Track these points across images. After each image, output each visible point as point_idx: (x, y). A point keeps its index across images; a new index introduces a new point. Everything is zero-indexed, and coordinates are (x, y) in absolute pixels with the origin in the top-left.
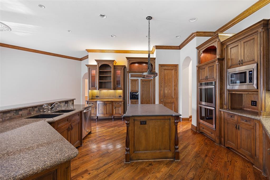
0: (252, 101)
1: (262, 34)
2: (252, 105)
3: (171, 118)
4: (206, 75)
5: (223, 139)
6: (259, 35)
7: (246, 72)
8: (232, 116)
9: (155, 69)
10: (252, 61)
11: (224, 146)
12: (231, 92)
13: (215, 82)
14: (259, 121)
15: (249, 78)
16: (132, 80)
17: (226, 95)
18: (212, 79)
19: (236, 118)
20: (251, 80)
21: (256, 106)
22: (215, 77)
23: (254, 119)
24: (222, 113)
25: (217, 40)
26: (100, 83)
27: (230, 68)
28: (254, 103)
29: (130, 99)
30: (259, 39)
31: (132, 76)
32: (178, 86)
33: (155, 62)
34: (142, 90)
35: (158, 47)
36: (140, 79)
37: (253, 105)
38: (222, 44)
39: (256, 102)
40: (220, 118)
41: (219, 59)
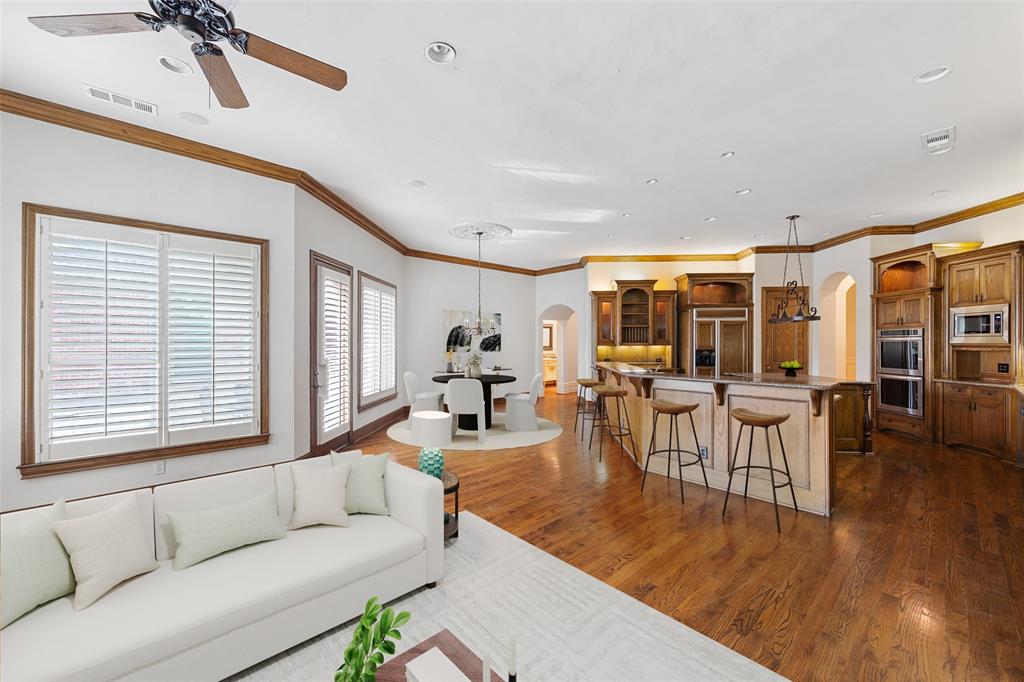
0: (999, 365)
1: (1018, 260)
2: (999, 371)
3: (858, 388)
4: (898, 315)
5: (940, 433)
6: (1012, 261)
7: (989, 316)
8: (962, 389)
9: (751, 298)
10: (1000, 299)
11: (944, 443)
12: (958, 349)
13: (924, 330)
14: (1014, 391)
15: (996, 326)
16: (701, 324)
17: (947, 354)
18: (915, 325)
19: (969, 391)
20: (998, 329)
21: (1007, 371)
22: (922, 319)
23: (1003, 388)
24: (940, 385)
25: (929, 253)
26: (624, 330)
27: (956, 305)
28: (1004, 368)
29: (697, 365)
30: (1012, 265)
31: (699, 315)
32: (807, 337)
33: (751, 283)
34: (723, 346)
35: (759, 250)
36: (717, 321)
37: (1003, 371)
38: (940, 262)
39: (1007, 365)
40: (935, 395)
41: (932, 289)
